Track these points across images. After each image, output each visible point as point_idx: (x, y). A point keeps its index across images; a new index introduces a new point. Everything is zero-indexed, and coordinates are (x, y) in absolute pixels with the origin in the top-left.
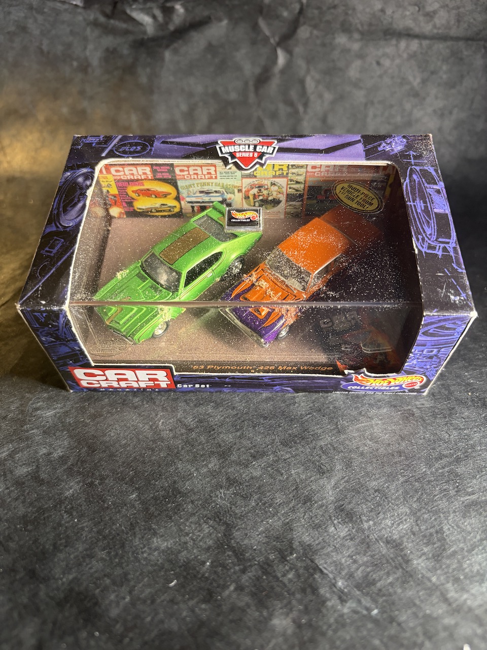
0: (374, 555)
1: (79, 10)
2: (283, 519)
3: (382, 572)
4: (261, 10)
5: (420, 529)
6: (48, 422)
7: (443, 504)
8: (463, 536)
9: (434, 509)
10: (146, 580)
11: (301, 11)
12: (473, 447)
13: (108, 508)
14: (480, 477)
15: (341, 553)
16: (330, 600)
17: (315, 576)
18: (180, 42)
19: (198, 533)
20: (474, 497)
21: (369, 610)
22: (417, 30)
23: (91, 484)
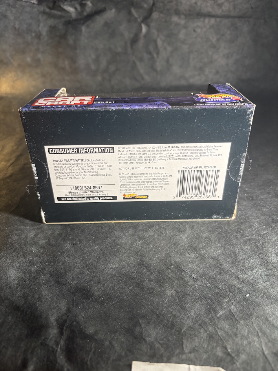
0: (207, 264)
1: (35, 6)
2: (165, 252)
3: (211, 270)
4: (132, 4)
8: (244, 253)
9: (232, 243)
10: (109, 281)
11: (154, 4)
13: (85, 253)
15: (193, 264)
16: (189, 282)
17: (182, 273)
18: (90, 21)
19: (129, 261)
21: (206, 284)
22: (214, 13)
23: (75, 244)
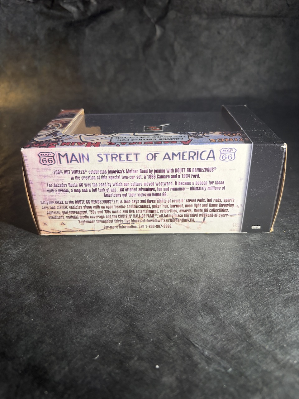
0: (228, 334)
1: (31, 4)
2: (168, 314)
3: (233, 345)
4: (144, 2)
5: (257, 316)
6: (14, 257)
7: (271, 299)
8: (284, 319)
9: (265, 302)
10: (79, 356)
12: (288, 263)
13: (53, 311)
14: (294, 281)
15: (207, 333)
16: (200, 363)
17: (190, 349)
18: (95, 23)
19: (113, 325)
20: (291, 294)
21: (226, 369)
22: (242, 12)
23: (42, 296)
